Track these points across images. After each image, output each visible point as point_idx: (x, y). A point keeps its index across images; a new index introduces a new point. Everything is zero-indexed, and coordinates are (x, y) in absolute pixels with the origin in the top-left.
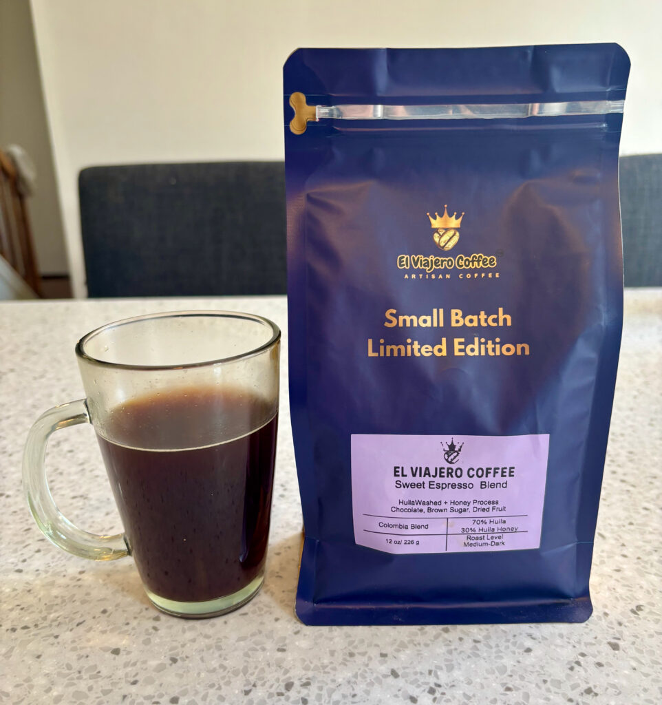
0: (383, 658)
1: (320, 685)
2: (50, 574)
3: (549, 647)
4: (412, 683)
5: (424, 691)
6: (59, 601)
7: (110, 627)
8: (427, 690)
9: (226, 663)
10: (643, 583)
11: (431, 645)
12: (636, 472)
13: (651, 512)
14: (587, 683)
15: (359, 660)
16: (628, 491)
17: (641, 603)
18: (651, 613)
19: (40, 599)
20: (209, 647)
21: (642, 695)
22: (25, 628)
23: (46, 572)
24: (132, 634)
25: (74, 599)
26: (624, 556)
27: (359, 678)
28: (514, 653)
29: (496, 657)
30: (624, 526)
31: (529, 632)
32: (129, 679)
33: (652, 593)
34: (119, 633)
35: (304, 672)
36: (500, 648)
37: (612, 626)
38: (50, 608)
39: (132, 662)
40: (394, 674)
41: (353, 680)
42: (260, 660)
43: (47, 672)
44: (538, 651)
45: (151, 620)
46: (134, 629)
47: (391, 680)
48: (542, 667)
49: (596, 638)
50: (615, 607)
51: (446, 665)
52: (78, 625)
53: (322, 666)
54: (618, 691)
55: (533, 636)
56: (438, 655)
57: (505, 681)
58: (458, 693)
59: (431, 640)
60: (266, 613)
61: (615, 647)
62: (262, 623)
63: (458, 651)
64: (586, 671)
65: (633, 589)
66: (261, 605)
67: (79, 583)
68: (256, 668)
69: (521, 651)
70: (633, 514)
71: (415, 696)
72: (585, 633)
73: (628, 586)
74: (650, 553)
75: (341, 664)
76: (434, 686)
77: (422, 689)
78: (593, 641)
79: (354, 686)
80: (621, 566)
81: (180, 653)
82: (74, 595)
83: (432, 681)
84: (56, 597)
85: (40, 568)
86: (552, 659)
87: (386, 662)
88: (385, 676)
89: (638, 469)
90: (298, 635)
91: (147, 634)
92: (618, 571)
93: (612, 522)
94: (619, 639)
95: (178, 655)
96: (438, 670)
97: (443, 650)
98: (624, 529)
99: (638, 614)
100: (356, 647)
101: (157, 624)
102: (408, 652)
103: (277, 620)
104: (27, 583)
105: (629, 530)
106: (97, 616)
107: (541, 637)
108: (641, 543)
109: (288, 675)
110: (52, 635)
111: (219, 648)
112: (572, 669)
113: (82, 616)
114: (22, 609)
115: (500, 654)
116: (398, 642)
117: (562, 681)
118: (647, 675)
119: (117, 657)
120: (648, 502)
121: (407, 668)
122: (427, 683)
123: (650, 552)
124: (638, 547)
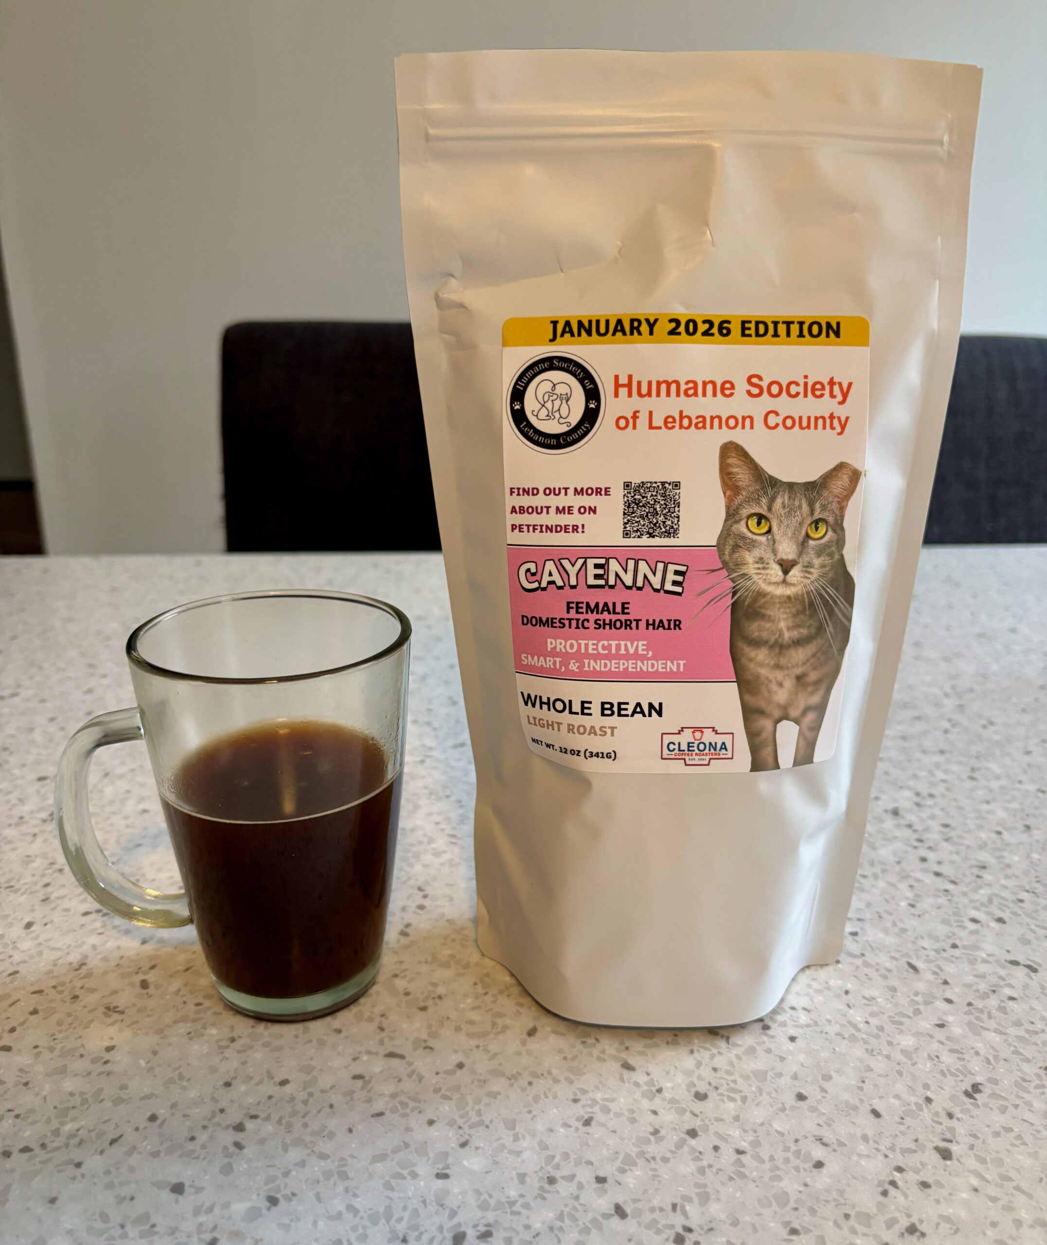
0: (601, 1185)
1: (507, 1235)
2: (57, 1052)
3: (850, 1158)
4: (648, 1227)
5: (667, 1240)
6: (77, 1100)
7: (165, 1146)
8: (672, 1238)
9: (357, 1203)
10: (979, 1045)
11: (672, 1160)
12: (955, 857)
13: (982, 926)
14: (909, 1216)
15: (564, 1189)
16: (946, 891)
17: (979, 1079)
18: (993, 1095)
19: (45, 1098)
20: (328, 1175)
21: (990, 1232)
22: (26, 1150)
23: (51, 1049)
24: (202, 1157)
25: (101, 1098)
26: (949, 1001)
27: (567, 1222)
28: (797, 1169)
29: (772, 1178)
30: (944, 950)
31: (816, 1133)
32: (203, 1236)
33: (993, 1062)
34: (181, 1156)
35: (479, 1214)
36: (776, 1162)
37: (940, 1120)
38: (63, 1113)
39: (207, 1205)
40: (620, 1212)
41: (558, 1224)
42: (410, 1194)
43: (70, 1227)
44: (833, 1166)
45: (231, 1130)
46: (204, 1147)
47: (616, 1220)
48: (841, 1192)
49: (916, 1141)
50: (942, 1088)
51: (697, 1194)
52: (111, 1144)
53: (508, 1202)
54: (954, 1228)
55: (825, 1140)
56: (684, 1177)
57: (787, 1219)
59: (671, 1151)
60: (412, 1111)
61: (946, 1155)
62: (408, 1129)
63: (714, 1169)
64: (906, 1196)
65: (965, 1056)
66: (404, 1098)
67: (108, 1067)
68: (405, 1208)
69: (809, 1165)
70: (956, 930)
72: (900, 1132)
73: (957, 1051)
74: (985, 996)
75: (536, 1197)
76: (680, 1231)
77: (664, 1236)
78: (913, 1146)
79: (560, 1235)
80: (945, 1018)
81: (282, 1187)
82: (101, 1090)
83: (678, 1222)
84: (72, 1094)
85: (39, 1043)
86: (855, 1178)
87: (606, 1191)
88: (606, 1216)
89: (957, 853)
90: (467, 1148)
91: (226, 1156)
92: (941, 1026)
93: (926, 943)
94: (950, 1141)
95: (278, 1189)
96: (686, 1203)
97: (692, 1167)
98: (944, 955)
99: (975, 1099)
100: (557, 1167)
101: (240, 1137)
102: (638, 1173)
103: (431, 1123)
104: (21, 1070)
105: (952, 956)
106: (141, 1127)
107: (835, 1142)
108: (970, 979)
109: (456, 1220)
110: (70, 1162)
111: (344, 1176)
112: (885, 1193)
113: (117, 1125)
114: (17, 1116)
115: (777, 1173)
116: (621, 1156)
117: (871, 1214)
118: (994, 1200)
119: (180, 1198)
120: (976, 908)
121: (639, 1200)
122: (672, 1227)
123: (984, 992)
124: (967, 986)
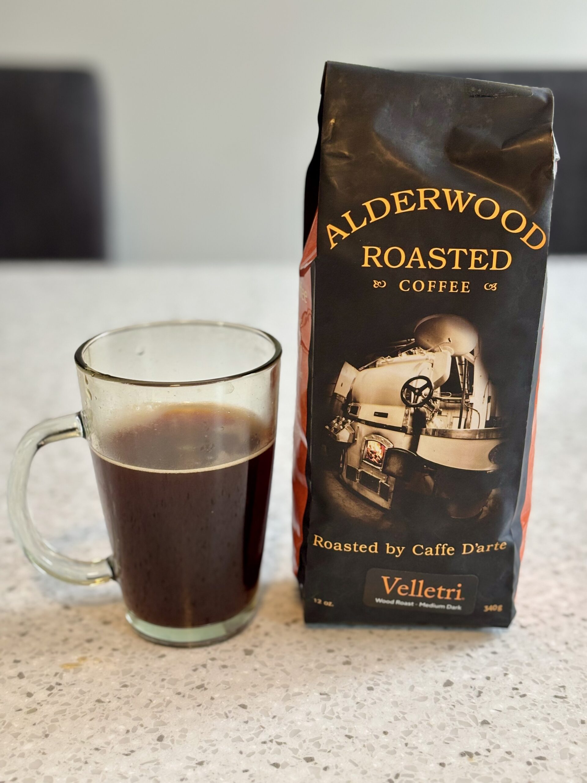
0: (15, 664)
4: (34, 683)
5: (43, 688)
8: (47, 688)
11: (68, 653)
14: (203, 680)
28: (147, 658)
29: (127, 662)
36: (135, 655)
37: (256, 636)
44: (171, 657)
47: (17, 681)
48: (167, 669)
49: (234, 646)
50: (272, 622)
51: (75, 669)
54: (228, 687)
56: (71, 661)
57: (124, 680)
58: (76, 689)
59: (70, 649)
61: (249, 653)
63: (93, 658)
64: (208, 672)
69: (155, 657)
71: (32, 692)
76: (53, 684)
77: (42, 687)
78: (230, 649)
83: (54, 681)
86: (180, 662)
87: (16, 667)
88: (10, 678)
94: (257, 647)
96: (65, 673)
97: (78, 656)
102: (42, 659)
112: (195, 670)
116: (36, 651)
117: (179, 679)
118: (264, 675)
121: (36, 671)
122: (49, 683)
